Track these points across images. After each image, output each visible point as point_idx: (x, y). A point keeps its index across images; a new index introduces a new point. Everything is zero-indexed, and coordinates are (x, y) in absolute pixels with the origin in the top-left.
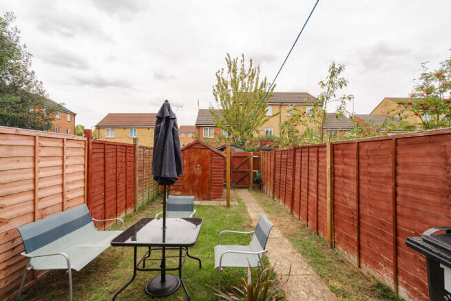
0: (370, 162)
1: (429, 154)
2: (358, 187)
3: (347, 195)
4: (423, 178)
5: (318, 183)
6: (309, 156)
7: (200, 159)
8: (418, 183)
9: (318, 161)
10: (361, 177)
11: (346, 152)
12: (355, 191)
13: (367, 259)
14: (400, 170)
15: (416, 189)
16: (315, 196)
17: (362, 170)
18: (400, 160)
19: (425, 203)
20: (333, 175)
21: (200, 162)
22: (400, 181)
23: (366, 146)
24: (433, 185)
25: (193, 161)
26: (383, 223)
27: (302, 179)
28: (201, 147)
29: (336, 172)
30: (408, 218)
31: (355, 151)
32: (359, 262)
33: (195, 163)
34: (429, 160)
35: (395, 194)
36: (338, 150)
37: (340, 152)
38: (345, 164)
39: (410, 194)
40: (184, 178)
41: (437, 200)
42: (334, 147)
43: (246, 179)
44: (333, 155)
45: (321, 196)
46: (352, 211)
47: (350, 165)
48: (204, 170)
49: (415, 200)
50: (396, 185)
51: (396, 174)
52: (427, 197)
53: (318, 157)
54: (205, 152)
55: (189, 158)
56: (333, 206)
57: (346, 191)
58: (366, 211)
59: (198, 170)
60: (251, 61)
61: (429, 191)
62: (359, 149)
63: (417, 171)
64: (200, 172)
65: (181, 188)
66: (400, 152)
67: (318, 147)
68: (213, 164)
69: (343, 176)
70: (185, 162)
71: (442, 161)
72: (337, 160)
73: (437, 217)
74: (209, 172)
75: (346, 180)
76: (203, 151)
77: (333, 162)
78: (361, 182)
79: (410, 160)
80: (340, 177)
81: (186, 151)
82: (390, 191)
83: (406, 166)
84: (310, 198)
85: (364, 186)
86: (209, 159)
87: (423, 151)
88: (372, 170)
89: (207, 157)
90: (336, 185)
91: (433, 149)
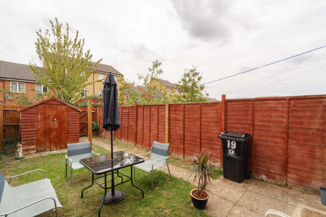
0: (190, 113)
1: (212, 110)
2: (184, 124)
3: (178, 128)
4: (211, 118)
5: (158, 125)
6: (150, 111)
7: (56, 115)
8: (209, 120)
9: (158, 113)
10: (185, 120)
11: (177, 109)
12: (183, 126)
13: (188, 154)
14: (203, 116)
15: (208, 122)
16: (156, 132)
17: (186, 116)
18: (203, 112)
19: (211, 126)
20: (169, 119)
21: (56, 116)
22: (202, 120)
23: (188, 106)
24: (213, 120)
25: (49, 116)
26: (196, 137)
27: (144, 124)
28: (58, 103)
29: (171, 118)
30: (205, 133)
31: (182, 108)
32: (184, 156)
33: (51, 117)
34: (213, 112)
35: (201, 125)
36: (172, 107)
37: (174, 108)
38: (176, 114)
39: (206, 124)
40: (39, 132)
41: (215, 125)
42: (170, 106)
43: (85, 129)
44: (169, 110)
45: (160, 131)
46: (180, 136)
47: (179, 115)
48: (60, 123)
49: (208, 126)
50: (201, 121)
51: (201, 117)
52: (211, 124)
53: (158, 111)
54: (61, 108)
55: (45, 114)
56: (169, 135)
57: (177, 127)
58: (187, 134)
59: (55, 124)
60: (77, 32)
61: (212, 122)
62: (184, 107)
63: (209, 116)
64: (57, 126)
65: (35, 141)
66: (203, 109)
67: (159, 106)
68: (69, 117)
69: (176, 120)
70: (39, 117)
71: (216, 112)
72: (171, 112)
73: (214, 130)
74: (66, 125)
75: (177, 122)
76: (59, 107)
77: (169, 113)
78: (185, 121)
79: (206, 112)
80: (173, 120)
81: (40, 106)
82: (199, 124)
83: (205, 114)
84: (151, 134)
85: (186, 123)
86: (66, 114)
87: (211, 108)
88: (191, 116)
89: (63, 112)
90: (171, 125)
91: (214, 108)
